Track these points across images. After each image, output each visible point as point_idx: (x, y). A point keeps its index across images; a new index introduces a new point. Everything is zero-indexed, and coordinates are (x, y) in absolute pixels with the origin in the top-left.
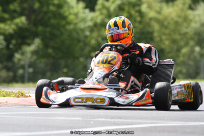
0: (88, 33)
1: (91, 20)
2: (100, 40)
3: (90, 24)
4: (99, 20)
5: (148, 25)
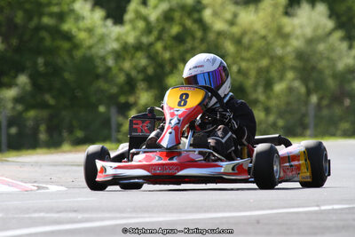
0: (111, 62)
1: (117, 39)
2: (134, 73)
3: (115, 46)
4: (131, 39)
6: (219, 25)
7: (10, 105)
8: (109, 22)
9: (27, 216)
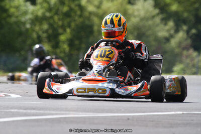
1: (32, 13)
4: (40, 13)
5: (89, 19)
6: (91, 8)
8: (28, 4)
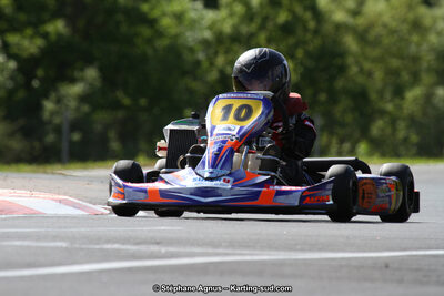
0: (201, 56)
1: (211, 27)
3: (207, 35)
4: (227, 28)
7: (73, 104)
9: (97, 247)
